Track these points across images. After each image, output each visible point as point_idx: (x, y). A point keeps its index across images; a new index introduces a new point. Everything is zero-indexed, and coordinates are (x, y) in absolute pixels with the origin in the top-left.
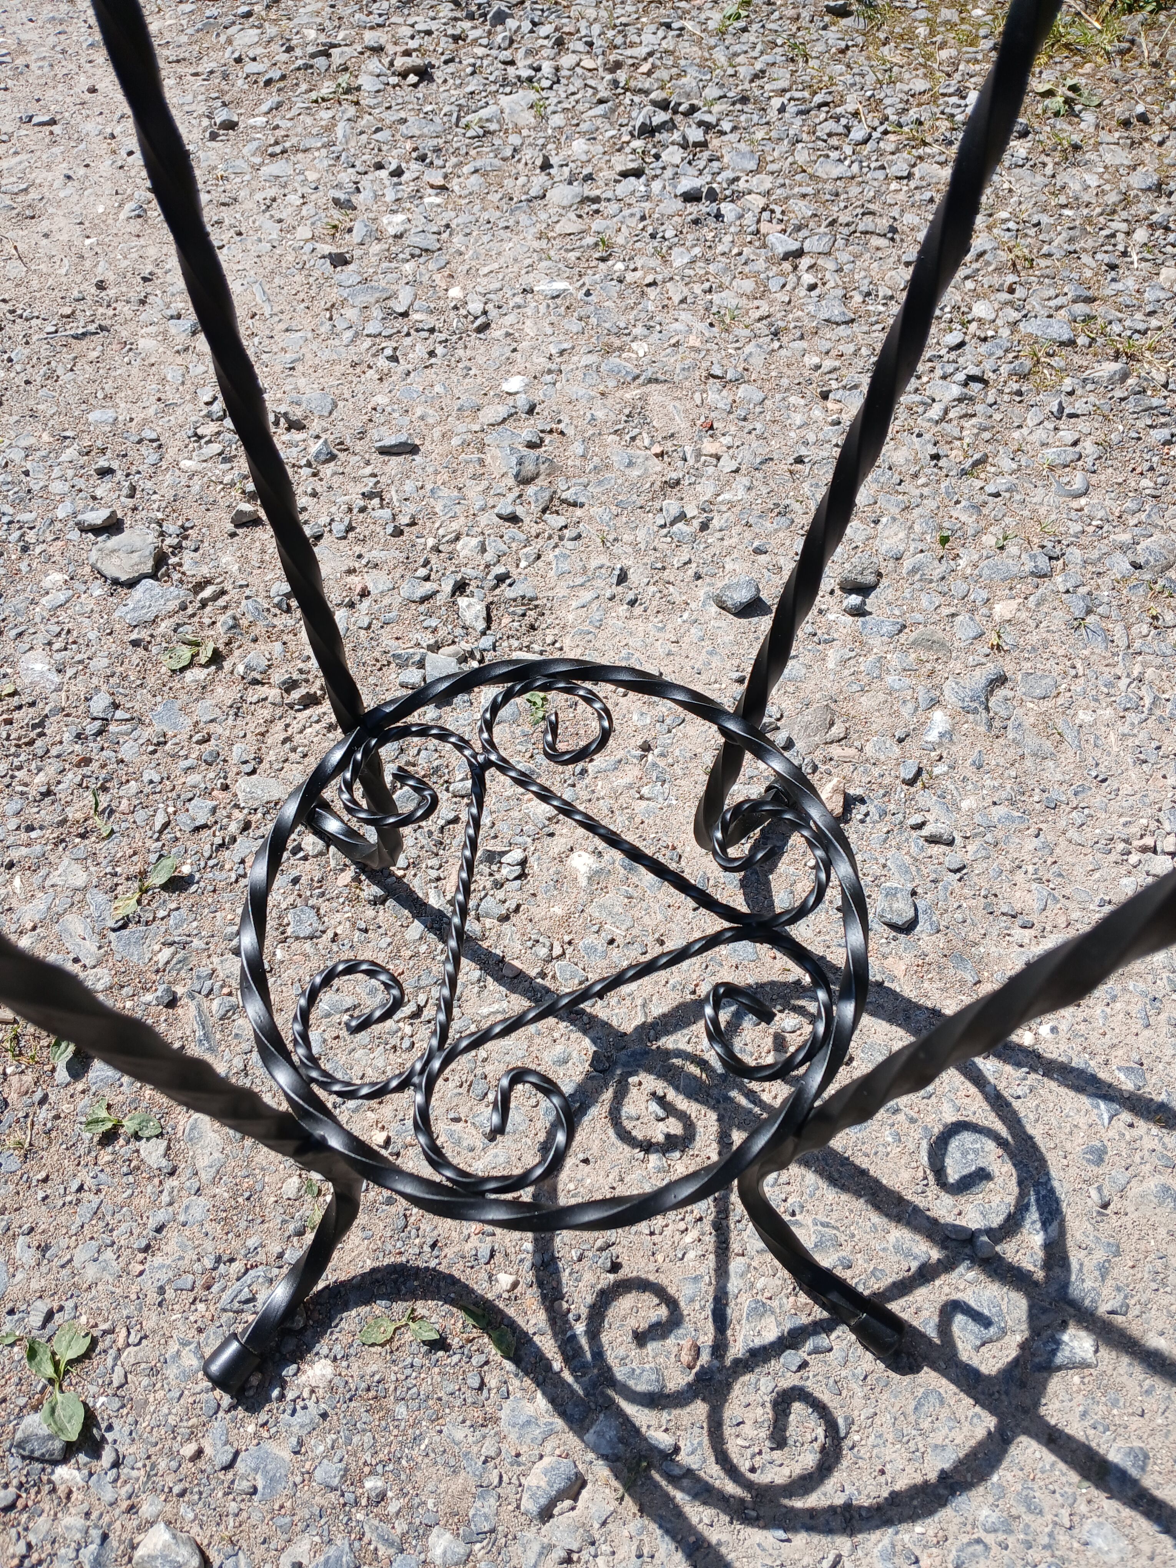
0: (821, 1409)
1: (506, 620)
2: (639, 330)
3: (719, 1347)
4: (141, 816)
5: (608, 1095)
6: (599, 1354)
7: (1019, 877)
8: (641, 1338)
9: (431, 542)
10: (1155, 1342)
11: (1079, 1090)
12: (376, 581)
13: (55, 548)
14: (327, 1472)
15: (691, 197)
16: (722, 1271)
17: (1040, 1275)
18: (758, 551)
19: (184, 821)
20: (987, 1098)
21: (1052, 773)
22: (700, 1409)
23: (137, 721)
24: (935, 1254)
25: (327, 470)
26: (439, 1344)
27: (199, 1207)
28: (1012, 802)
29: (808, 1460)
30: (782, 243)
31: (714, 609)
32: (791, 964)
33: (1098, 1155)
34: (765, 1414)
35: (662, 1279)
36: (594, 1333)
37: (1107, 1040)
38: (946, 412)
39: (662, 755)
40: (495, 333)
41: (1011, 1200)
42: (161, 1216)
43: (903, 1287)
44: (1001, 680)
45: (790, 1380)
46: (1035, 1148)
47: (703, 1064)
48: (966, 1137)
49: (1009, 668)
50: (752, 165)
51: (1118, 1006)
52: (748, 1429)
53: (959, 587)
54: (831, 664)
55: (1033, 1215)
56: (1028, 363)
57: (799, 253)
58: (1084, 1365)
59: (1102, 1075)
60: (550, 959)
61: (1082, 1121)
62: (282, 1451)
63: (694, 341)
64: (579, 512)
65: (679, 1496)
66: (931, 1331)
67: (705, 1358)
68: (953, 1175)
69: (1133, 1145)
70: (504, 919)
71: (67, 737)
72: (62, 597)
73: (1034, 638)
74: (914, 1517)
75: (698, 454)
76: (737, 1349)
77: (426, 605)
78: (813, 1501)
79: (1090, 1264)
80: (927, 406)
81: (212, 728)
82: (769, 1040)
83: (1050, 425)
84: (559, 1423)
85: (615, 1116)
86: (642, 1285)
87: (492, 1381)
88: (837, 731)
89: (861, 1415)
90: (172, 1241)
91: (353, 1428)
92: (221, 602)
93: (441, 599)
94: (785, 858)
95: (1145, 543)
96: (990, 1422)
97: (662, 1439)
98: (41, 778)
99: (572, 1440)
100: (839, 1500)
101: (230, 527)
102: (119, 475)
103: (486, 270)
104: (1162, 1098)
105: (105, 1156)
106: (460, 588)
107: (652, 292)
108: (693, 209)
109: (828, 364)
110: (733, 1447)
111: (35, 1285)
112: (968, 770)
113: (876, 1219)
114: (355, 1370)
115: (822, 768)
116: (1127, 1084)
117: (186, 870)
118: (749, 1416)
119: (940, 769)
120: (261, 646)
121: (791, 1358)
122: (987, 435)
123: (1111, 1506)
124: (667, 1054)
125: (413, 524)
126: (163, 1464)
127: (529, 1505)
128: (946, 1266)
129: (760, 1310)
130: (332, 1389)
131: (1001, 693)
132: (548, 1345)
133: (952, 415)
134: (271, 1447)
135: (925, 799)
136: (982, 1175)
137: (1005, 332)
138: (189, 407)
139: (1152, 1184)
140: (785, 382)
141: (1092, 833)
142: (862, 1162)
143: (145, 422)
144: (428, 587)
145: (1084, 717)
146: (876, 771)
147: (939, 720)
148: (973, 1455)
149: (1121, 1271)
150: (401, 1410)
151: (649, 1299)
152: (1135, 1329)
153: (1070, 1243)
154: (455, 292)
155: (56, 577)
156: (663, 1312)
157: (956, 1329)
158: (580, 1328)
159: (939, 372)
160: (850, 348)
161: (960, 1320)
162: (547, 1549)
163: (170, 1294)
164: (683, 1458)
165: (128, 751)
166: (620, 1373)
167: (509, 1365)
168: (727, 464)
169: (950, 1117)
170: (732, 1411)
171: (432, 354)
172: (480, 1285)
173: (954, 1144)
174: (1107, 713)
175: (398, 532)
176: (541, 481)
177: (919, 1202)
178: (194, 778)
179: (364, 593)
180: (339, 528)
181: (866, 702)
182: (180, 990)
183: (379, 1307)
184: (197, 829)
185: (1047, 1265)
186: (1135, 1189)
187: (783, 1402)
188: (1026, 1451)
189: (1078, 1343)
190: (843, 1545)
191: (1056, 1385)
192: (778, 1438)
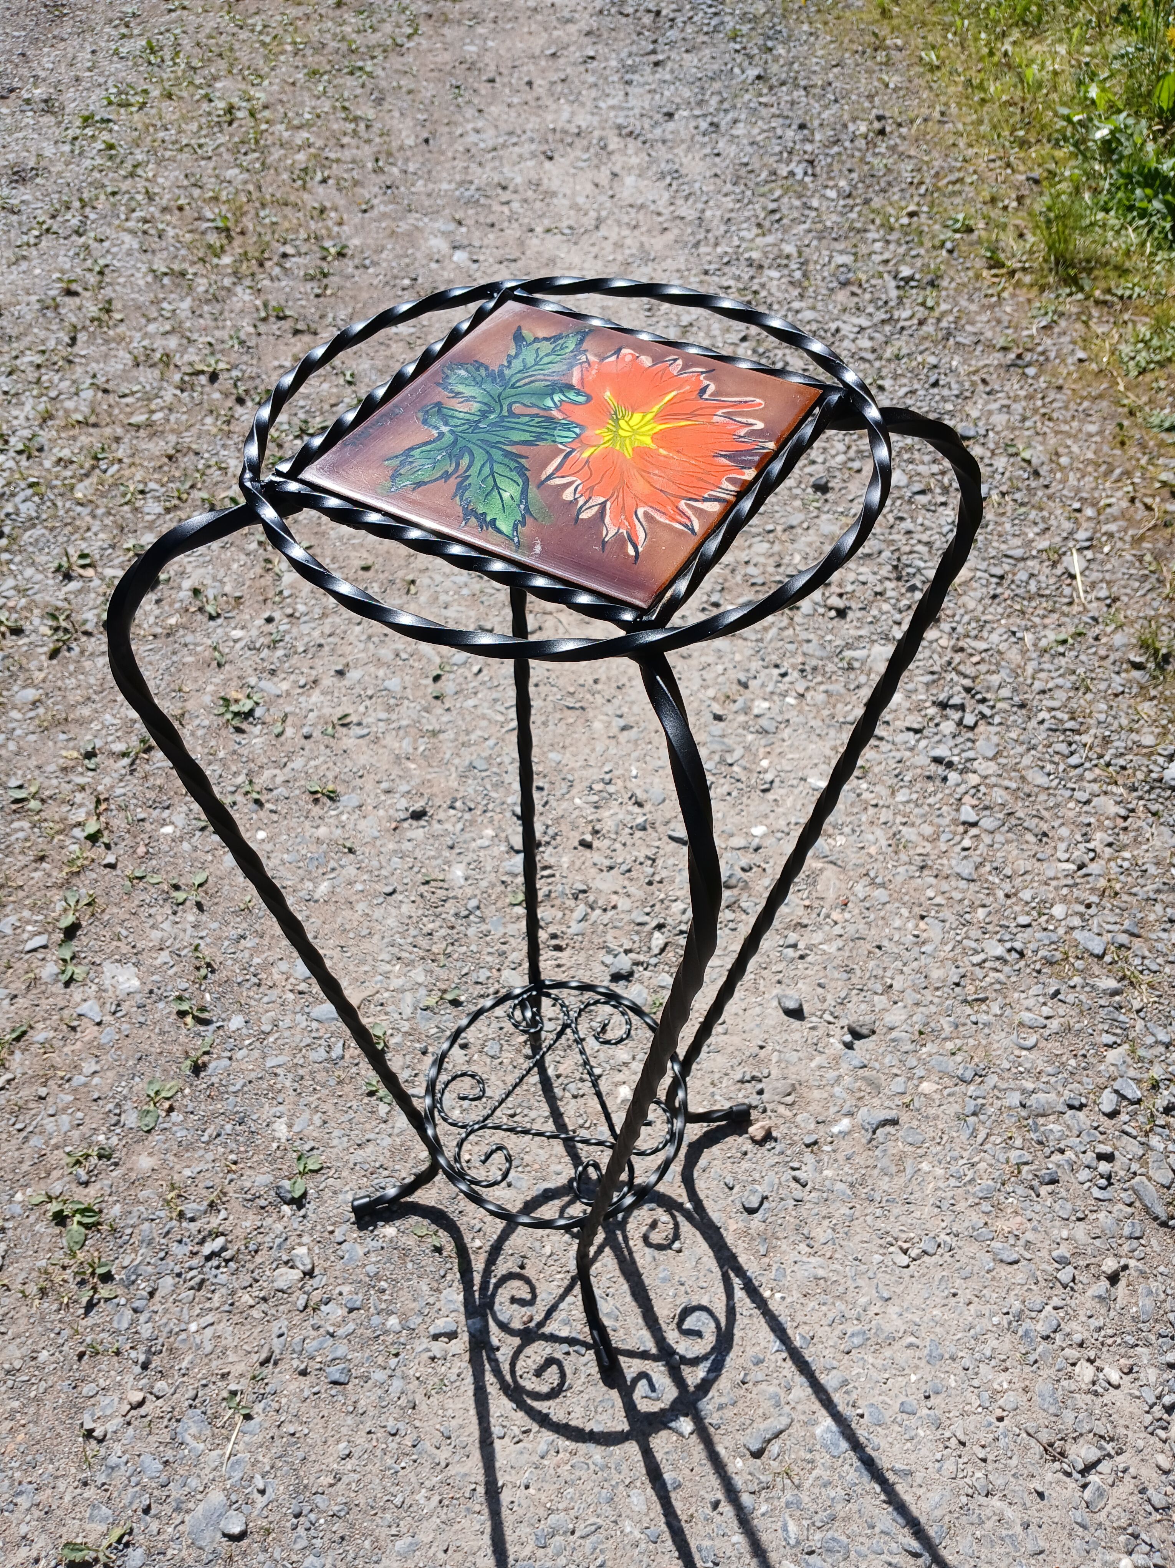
0: (563, 1375)
1: (671, 954)
2: (847, 830)
3: (541, 1324)
4: (459, 964)
5: (566, 1199)
6: (494, 1295)
7: (826, 1223)
8: (513, 1300)
9: (662, 896)
10: (720, 1449)
11: (773, 1330)
12: (623, 903)
13: (497, 817)
14: (372, 1269)
15: (937, 760)
16: (562, 1297)
17: (692, 1389)
18: (820, 985)
19: (474, 976)
20: (727, 1305)
21: (884, 1184)
22: (517, 1341)
23: (483, 920)
24: (654, 1351)
25: (639, 834)
26: (438, 1250)
27: (387, 1141)
28: (852, 1185)
29: (545, 1389)
30: (968, 813)
31: (775, 1003)
32: (685, 1194)
33: (758, 1362)
34: (540, 1361)
35: (537, 1285)
36: (498, 1286)
37: (805, 1319)
38: (984, 961)
40: (770, 796)
41: (703, 1352)
42: (371, 1136)
43: (631, 1354)
44: (894, 1122)
45: (558, 1355)
46: (732, 1340)
48: (704, 1315)
49: (904, 1118)
50: (991, 754)
51: (824, 1308)
52: (529, 1362)
53: (912, 1061)
54: (813, 1064)
55: (707, 1364)
56: (1058, 956)
57: (975, 824)
58: (681, 1434)
59: (790, 1332)
60: (581, 1127)
61: (763, 1344)
62: (360, 1251)
63: (873, 850)
64: (744, 916)
65: (487, 1367)
66: (629, 1379)
67: (532, 1325)
68: (686, 1326)
69: (778, 1369)
70: (575, 1097)
71: (452, 912)
72: (487, 843)
73: (932, 1111)
74: (568, 1438)
75: (828, 916)
76: (547, 1330)
77: (638, 928)
78: (537, 1405)
79: (718, 1401)
80: (976, 952)
81: (511, 940)
82: (650, 1221)
83: (1041, 999)
84: (462, 1309)
86: (528, 1281)
87: (449, 1277)
88: (789, 1100)
89: (577, 1387)
90: (370, 1148)
91: (389, 1260)
92: (550, 880)
93: (648, 928)
94: (719, 1146)
95: (1041, 1096)
96: (626, 1427)
97: (495, 1341)
98: (431, 926)
99: (462, 1318)
100: (545, 1411)
101: (576, 844)
102: (545, 793)
103: (790, 756)
104: (810, 1360)
105: (366, 1100)
106: (660, 927)
107: (871, 811)
108: (933, 767)
109: (939, 900)
110: (520, 1364)
111: (315, 1134)
112: (841, 1156)
113: (640, 1321)
114: (403, 1240)
115: (769, 1113)
116: (798, 1343)
117: (462, 998)
118: (533, 1357)
119: (827, 1148)
120: (553, 910)
121: (565, 1347)
122: (998, 986)
123: (650, 1492)
125: (661, 882)
126: (318, 1227)
127: (433, 1330)
128: (655, 1358)
129: (566, 1322)
130: (391, 1241)
131: (888, 1129)
132: (477, 1278)
133: (987, 965)
134: (357, 1246)
135: (809, 1158)
136: (699, 1334)
137: (1061, 931)
138: (596, 770)
139: (772, 1389)
140: (906, 898)
141: (880, 1224)
142: (652, 1295)
143: (573, 769)
144: (646, 919)
145: (925, 1166)
146: (794, 1130)
147: (845, 1124)
148: (610, 1434)
149: (728, 1413)
150: (410, 1265)
151: (527, 1288)
152: (716, 1439)
153: (715, 1386)
154: (765, 763)
155: (489, 832)
156: (528, 1297)
157: (640, 1384)
158: (493, 1281)
159: (998, 937)
160: (957, 896)
161: (644, 1382)
162: (428, 1350)
163: (358, 1167)
164: (499, 1354)
165: (471, 931)
166: (497, 1307)
167: (458, 1275)
168: (838, 930)
169: (704, 1302)
170: (528, 1351)
171: (729, 794)
172: (467, 1240)
173: (697, 1314)
174: (939, 1172)
175: (650, 883)
176: (736, 891)
177: (664, 1326)
178: (489, 959)
179: (614, 907)
180: (624, 867)
181: (816, 1094)
182: (430, 1049)
183: (426, 1222)
184: (477, 983)
185: (698, 1387)
186: (763, 1386)
187: (550, 1361)
188: (632, 1448)
189: (686, 1425)
190: (535, 1427)
191: (664, 1433)
192: (539, 1373)
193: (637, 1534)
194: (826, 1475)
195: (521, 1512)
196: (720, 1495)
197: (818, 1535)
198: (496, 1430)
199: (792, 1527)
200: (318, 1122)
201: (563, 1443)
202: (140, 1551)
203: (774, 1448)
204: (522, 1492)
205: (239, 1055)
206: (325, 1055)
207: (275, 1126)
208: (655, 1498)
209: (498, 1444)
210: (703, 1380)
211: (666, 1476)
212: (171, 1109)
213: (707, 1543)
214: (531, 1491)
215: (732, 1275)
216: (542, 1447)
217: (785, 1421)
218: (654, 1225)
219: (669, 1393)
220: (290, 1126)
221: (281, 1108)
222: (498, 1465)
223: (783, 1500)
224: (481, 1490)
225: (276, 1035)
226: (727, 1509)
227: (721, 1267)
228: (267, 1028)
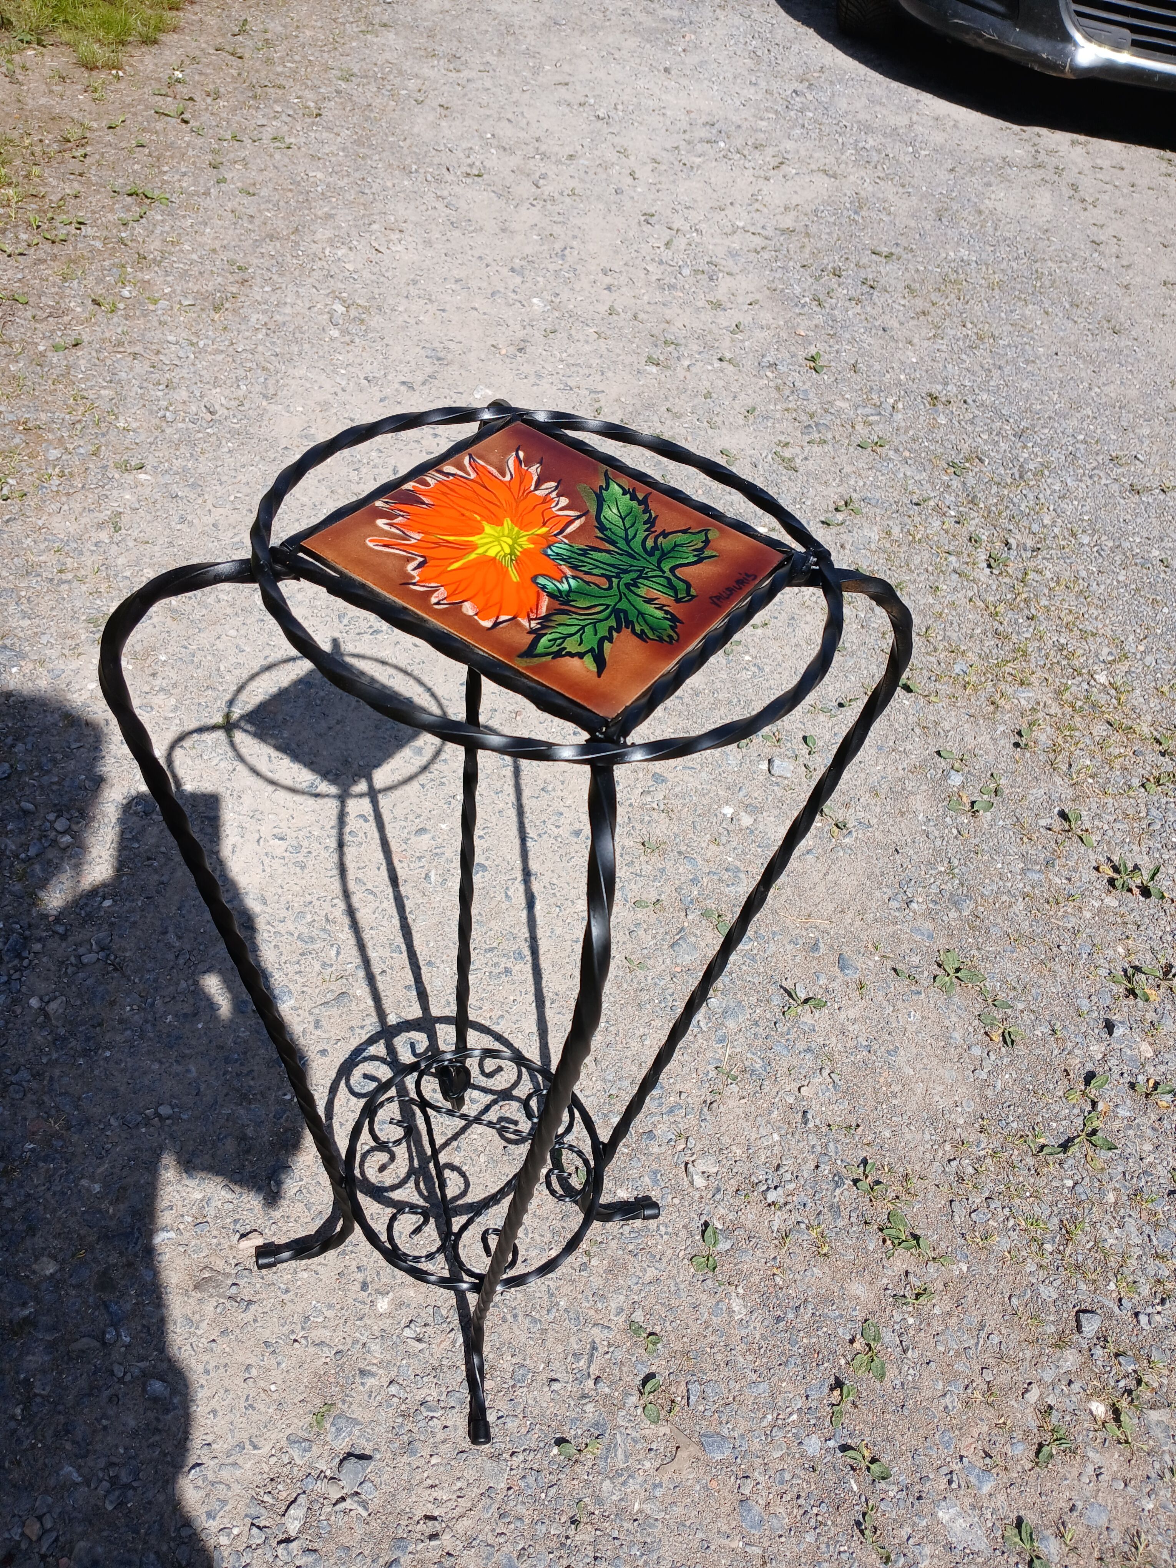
3: (495, 1102)
4: (559, 1504)
5: (460, 1202)
10: (370, 1002)
20: (335, 1095)
22: (515, 1093)
34: (497, 1077)
39: (293, 1332)
41: (365, 1064)
46: (339, 1070)
47: (417, 1185)
48: (357, 1089)
52: (506, 1077)
55: (365, 1054)
58: (397, 1015)
62: (647, 1180)
67: (501, 1103)
76: (490, 1098)
77: (315, 1546)
78: (504, 1049)
79: (363, 1032)
85: (464, 1193)
90: (647, 1278)
96: (437, 1026)
105: (657, 1329)
110: (514, 1078)
111: (704, 1297)
118: (503, 1080)
124: (425, 1199)
126: (687, 1204)
134: (650, 1184)
136: (366, 1076)
139: (318, 1032)
149: (358, 1023)
153: (363, 1041)
157: (422, 1050)
161: (418, 1051)
163: (658, 1257)
170: (506, 1085)
173: (364, 1091)
185: (376, 1042)
186: (324, 1035)
187: (490, 1075)
188: (435, 1012)
189: (392, 1020)
190: (506, 1035)
191: (410, 1017)
192: (500, 1069)
193: (442, 966)
194: (297, 977)
195: (520, 988)
196: (379, 978)
197: (316, 946)
198: (536, 1038)
199: (333, 953)
200: (703, 1309)
201: (487, 1023)
202: (775, 1003)
203: (330, 996)
204: (519, 999)
205: (799, 1403)
206: (709, 1390)
207: (744, 1311)
208: (426, 983)
209: (534, 1029)
210: (371, 1045)
211: (415, 993)
212: (852, 1341)
213: (395, 955)
214: (512, 998)
215: (323, 1118)
216: (502, 1022)
217: (316, 1011)
218: (382, 1168)
219: (401, 1043)
220: (730, 1311)
221: (744, 1333)
222: (535, 1017)
223: (334, 968)
224: (548, 1004)
225: (765, 1423)
226: (376, 970)
227: (330, 1126)
228: (778, 1434)
